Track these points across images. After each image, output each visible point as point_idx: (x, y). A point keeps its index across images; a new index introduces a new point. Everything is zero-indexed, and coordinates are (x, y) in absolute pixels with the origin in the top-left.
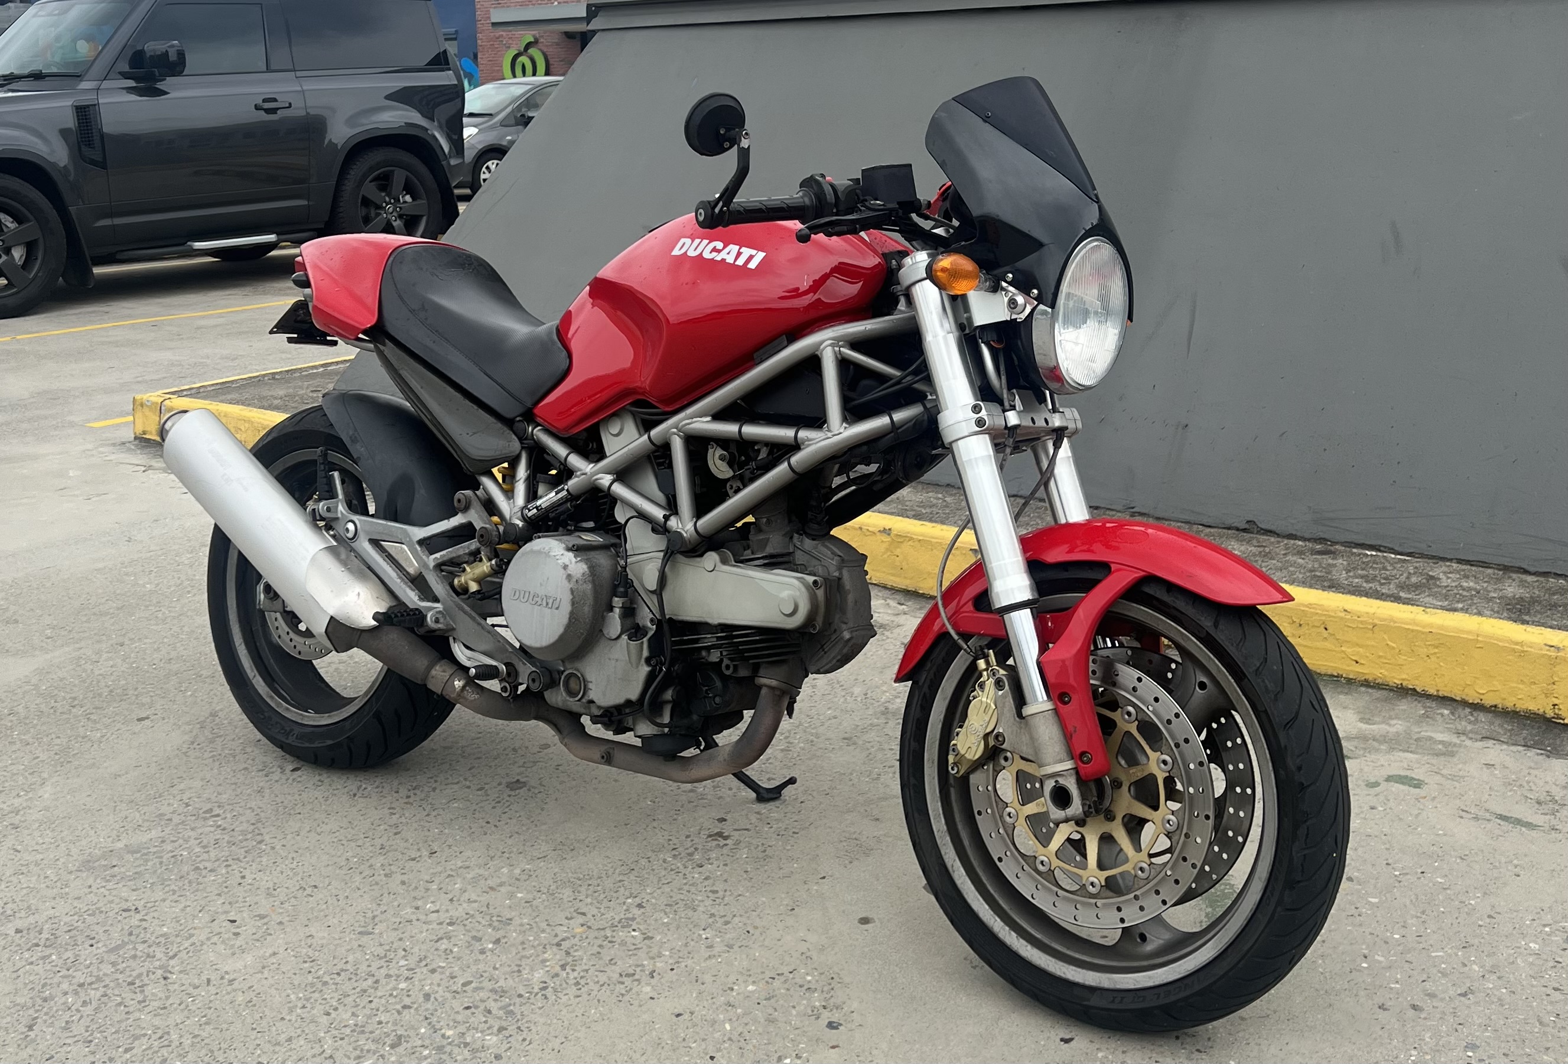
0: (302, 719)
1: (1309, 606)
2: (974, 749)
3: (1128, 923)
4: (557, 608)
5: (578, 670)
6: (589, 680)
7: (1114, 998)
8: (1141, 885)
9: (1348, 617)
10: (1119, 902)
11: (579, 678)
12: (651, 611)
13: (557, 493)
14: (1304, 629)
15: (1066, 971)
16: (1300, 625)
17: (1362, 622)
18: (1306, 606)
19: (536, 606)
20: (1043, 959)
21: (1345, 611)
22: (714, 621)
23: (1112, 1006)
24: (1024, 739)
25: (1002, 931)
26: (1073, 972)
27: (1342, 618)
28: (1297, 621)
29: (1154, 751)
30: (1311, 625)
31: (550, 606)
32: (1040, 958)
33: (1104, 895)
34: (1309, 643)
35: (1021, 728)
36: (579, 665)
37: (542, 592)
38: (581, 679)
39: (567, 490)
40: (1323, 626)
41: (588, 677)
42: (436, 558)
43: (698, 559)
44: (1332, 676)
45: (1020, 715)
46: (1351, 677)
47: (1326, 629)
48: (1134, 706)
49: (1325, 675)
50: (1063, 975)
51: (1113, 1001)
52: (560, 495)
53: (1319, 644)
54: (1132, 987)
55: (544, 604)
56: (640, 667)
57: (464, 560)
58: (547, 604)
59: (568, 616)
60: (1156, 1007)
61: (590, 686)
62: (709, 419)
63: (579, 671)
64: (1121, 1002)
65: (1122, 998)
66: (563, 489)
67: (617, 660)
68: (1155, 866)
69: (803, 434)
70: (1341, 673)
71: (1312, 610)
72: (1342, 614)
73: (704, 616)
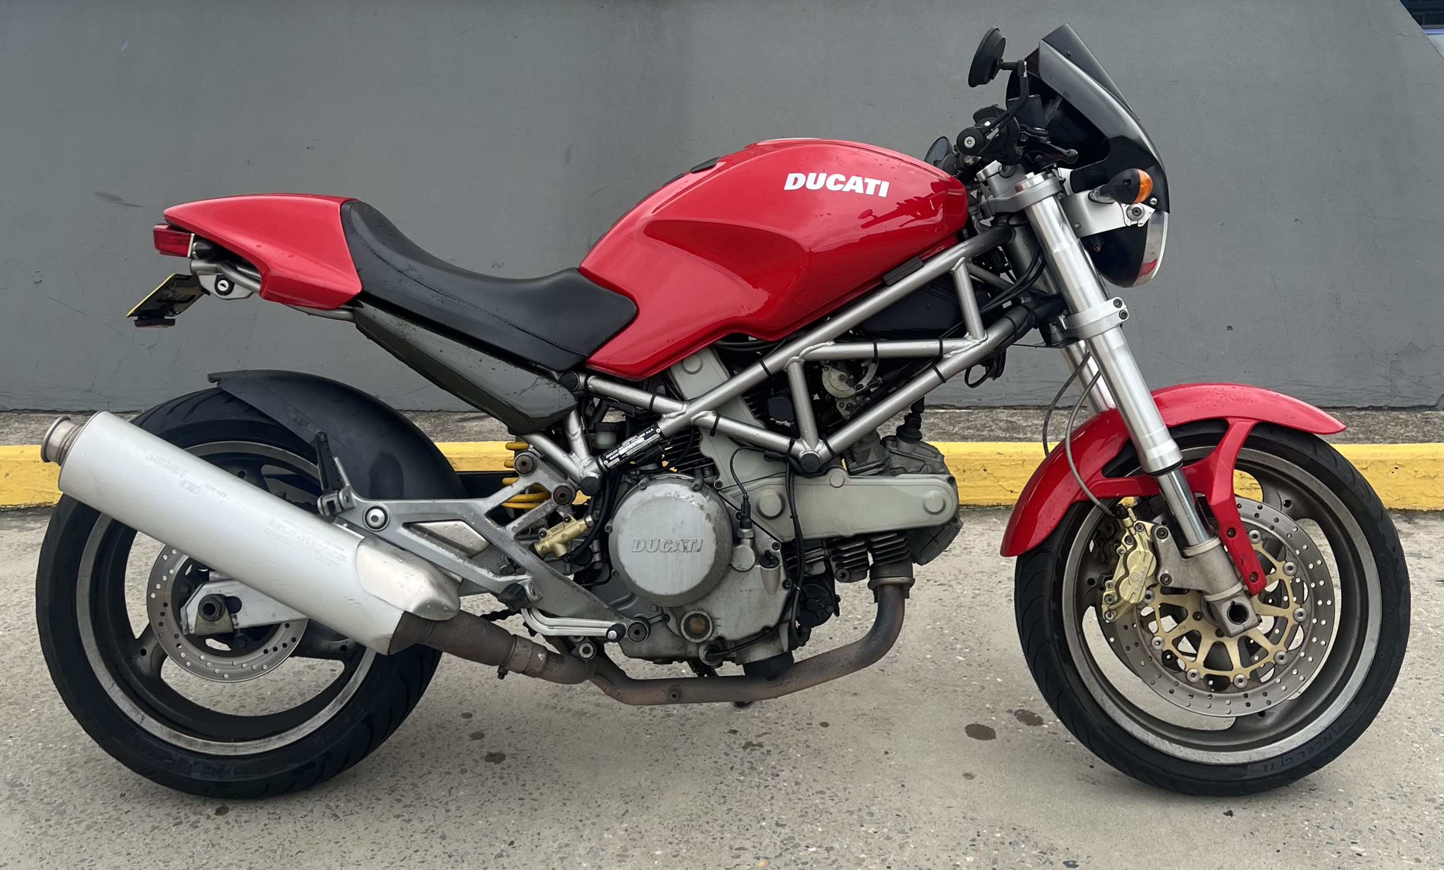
0: (235, 751)
1: (970, 454)
2: (1138, 593)
3: (1274, 702)
4: (699, 551)
5: (702, 610)
6: (718, 616)
7: (1266, 767)
8: (1281, 670)
9: (1002, 458)
10: (1265, 689)
11: (704, 618)
12: (772, 536)
13: (646, 438)
14: (968, 473)
15: (1218, 758)
16: (964, 471)
17: (1013, 460)
18: (967, 455)
19: (670, 554)
20: (1197, 754)
21: (999, 453)
22: (849, 532)
23: (1266, 774)
24: (1192, 574)
25: (1156, 742)
26: (1224, 757)
27: (997, 460)
28: (962, 468)
29: (1280, 561)
30: (972, 469)
31: (689, 549)
32: (1194, 754)
33: (1250, 687)
34: (971, 484)
35: (1188, 566)
36: (701, 604)
37: (676, 538)
38: (709, 618)
39: (661, 433)
40: (983, 469)
41: (716, 614)
42: (514, 527)
43: (823, 478)
44: (993, 506)
45: (1184, 556)
46: (1008, 504)
47: (985, 470)
48: (1258, 528)
49: (988, 506)
50: (1218, 762)
51: (1266, 770)
52: (650, 440)
53: (981, 483)
54: (1279, 753)
55: (681, 548)
56: (778, 592)
57: (542, 524)
58: (685, 548)
59: (713, 555)
60: (1304, 763)
61: (719, 622)
62: (832, 343)
63: (704, 611)
64: (1273, 768)
65: (1273, 765)
66: (654, 433)
67: (750, 591)
68: (1292, 652)
69: (947, 344)
70: (999, 502)
71: (973, 458)
72: (998, 457)
73: (836, 530)
